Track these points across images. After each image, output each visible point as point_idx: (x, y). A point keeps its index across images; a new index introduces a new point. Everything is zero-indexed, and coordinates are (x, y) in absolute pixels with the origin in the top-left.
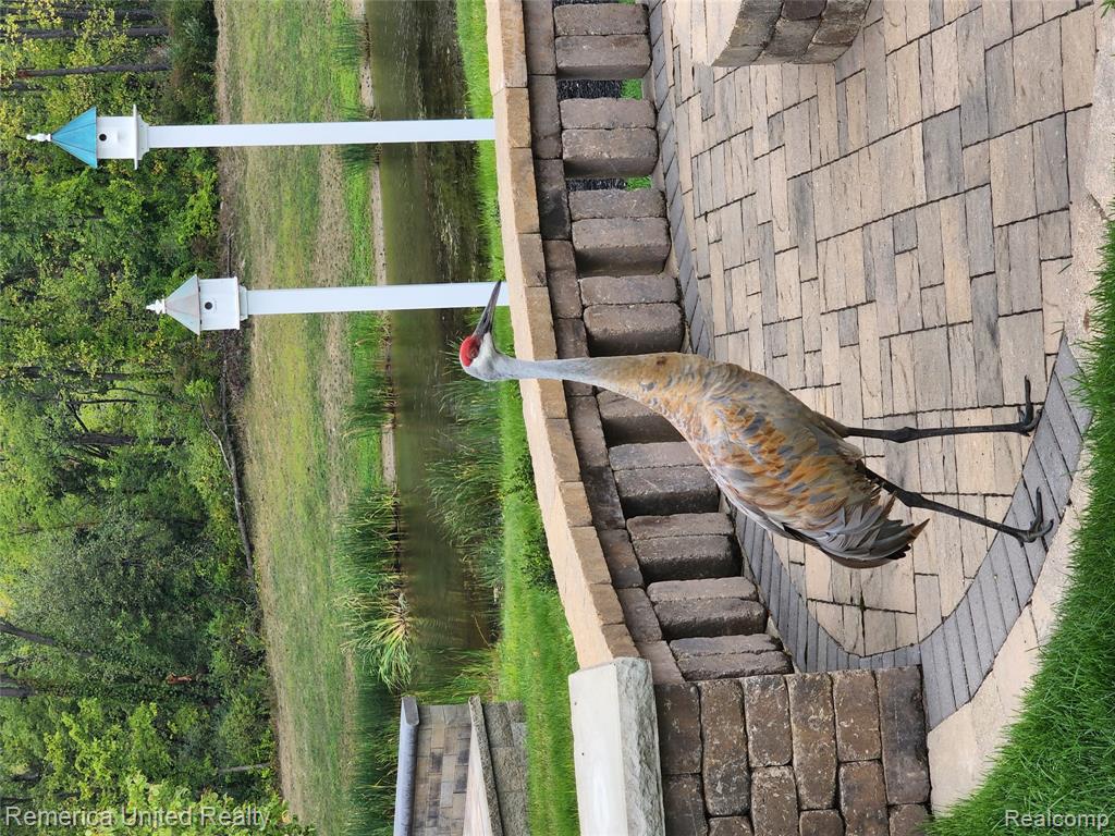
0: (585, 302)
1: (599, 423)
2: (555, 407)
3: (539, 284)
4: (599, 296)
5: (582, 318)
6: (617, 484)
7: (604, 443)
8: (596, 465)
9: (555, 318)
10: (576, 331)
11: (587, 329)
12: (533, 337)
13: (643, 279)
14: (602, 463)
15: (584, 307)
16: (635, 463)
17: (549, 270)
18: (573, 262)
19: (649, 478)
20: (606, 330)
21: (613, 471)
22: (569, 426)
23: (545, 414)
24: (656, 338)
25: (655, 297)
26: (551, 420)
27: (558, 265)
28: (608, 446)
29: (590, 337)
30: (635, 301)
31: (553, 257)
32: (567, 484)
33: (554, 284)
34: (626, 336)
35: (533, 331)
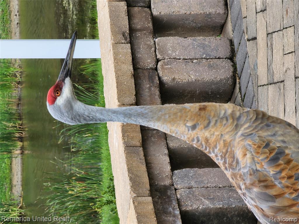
0: (159, 56)
1: (166, 152)
2: (132, 138)
3: (123, 41)
4: (170, 52)
5: (156, 69)
6: (178, 200)
7: (169, 168)
8: (163, 184)
9: (135, 68)
10: (151, 79)
11: (159, 78)
12: (117, 83)
13: (204, 40)
14: (167, 182)
15: (158, 61)
16: (193, 183)
17: (132, 30)
18: (150, 25)
19: (203, 196)
20: (174, 79)
21: (176, 189)
22: (142, 153)
23: (125, 143)
24: (213, 86)
25: (214, 54)
26: (129, 148)
27: (139, 27)
28: (173, 170)
29: (161, 84)
30: (198, 56)
31: (135, 21)
32: (140, 198)
33: (136, 42)
34: (189, 83)
35: (117, 78)
